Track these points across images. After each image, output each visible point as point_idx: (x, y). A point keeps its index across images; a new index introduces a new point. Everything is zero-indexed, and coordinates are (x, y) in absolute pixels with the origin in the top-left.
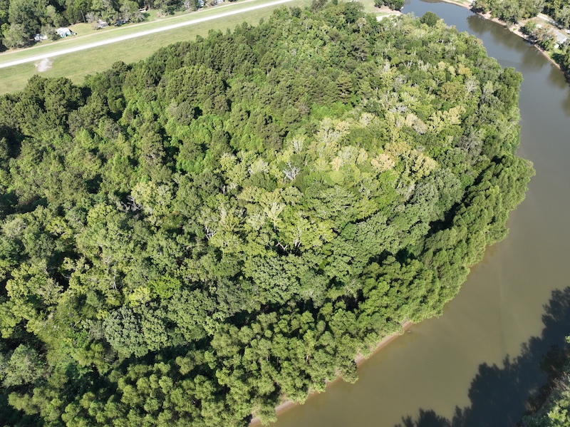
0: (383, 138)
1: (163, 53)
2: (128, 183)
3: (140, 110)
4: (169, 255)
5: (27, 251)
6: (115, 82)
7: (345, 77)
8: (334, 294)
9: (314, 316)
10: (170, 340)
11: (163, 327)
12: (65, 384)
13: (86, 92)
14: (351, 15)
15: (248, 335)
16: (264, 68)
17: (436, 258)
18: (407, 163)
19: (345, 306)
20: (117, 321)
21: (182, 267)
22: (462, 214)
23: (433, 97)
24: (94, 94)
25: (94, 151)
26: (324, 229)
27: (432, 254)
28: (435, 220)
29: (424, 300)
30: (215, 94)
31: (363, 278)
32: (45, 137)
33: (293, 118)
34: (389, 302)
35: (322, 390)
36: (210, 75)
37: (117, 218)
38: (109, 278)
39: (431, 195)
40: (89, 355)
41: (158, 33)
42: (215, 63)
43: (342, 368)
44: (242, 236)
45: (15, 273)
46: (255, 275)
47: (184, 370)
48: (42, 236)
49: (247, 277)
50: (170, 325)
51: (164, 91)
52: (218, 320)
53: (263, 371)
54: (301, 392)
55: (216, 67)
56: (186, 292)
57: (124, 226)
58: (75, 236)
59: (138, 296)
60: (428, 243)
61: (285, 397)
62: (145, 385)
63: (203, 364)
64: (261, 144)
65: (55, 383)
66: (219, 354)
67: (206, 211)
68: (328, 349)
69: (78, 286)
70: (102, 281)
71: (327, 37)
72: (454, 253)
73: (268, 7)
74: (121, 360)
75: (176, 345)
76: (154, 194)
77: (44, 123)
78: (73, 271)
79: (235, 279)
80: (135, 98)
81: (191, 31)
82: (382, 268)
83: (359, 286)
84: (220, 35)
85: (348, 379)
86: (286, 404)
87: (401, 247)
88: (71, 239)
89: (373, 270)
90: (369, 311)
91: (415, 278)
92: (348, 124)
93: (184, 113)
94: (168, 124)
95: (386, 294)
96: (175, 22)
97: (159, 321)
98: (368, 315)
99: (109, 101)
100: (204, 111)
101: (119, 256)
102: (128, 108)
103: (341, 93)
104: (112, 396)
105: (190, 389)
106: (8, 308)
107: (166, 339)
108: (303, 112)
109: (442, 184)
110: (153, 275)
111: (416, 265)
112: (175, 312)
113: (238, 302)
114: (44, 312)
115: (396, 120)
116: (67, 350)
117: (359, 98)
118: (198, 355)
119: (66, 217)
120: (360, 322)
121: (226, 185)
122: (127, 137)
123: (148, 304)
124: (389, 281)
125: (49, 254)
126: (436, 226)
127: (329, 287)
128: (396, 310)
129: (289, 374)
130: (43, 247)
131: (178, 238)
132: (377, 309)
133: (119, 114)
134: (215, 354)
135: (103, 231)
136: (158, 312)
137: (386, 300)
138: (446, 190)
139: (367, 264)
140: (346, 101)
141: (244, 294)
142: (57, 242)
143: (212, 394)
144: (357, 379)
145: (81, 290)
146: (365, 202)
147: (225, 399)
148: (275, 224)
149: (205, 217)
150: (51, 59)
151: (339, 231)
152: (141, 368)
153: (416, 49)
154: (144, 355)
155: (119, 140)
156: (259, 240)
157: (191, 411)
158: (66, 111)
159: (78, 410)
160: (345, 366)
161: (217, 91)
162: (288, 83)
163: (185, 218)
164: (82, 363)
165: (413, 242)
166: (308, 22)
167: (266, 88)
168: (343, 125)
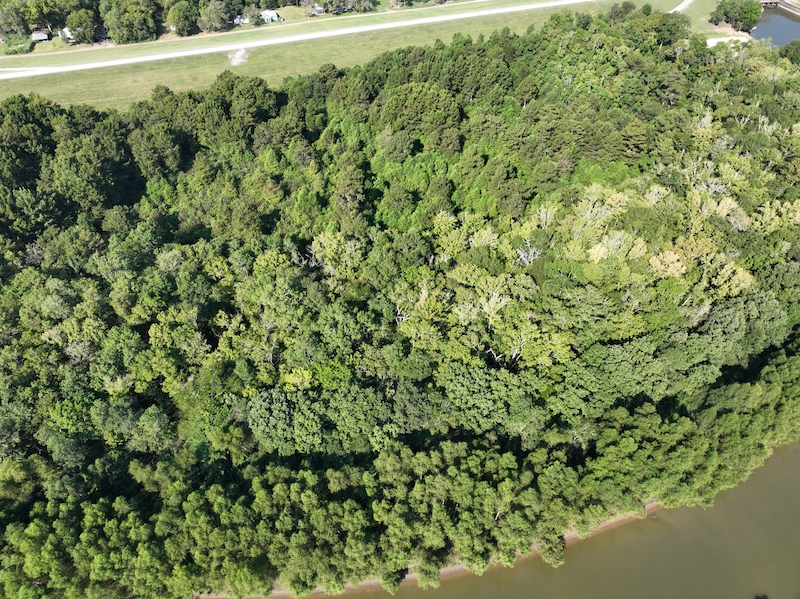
0: (675, 229)
1: (387, 59)
2: (311, 227)
3: (343, 132)
4: (344, 335)
5: (179, 292)
6: (319, 91)
7: (636, 128)
8: (553, 438)
9: (519, 461)
10: (324, 444)
11: (319, 425)
12: (193, 466)
13: (282, 99)
14: (667, 33)
15: (424, 465)
16: (520, 97)
17: (720, 421)
18: (706, 271)
19: (565, 459)
20: (265, 404)
21: (357, 354)
22: (777, 366)
23: (772, 176)
24: (291, 103)
25: (277, 178)
26: (559, 344)
27: (715, 413)
28: (733, 364)
29: (688, 477)
30: (446, 126)
31: (602, 425)
32: (223, 151)
33: (547, 176)
34: (632, 469)
35: (509, 564)
36: (443, 98)
37: (289, 272)
38: (265, 348)
39: (733, 326)
40: (225, 438)
41: (387, 30)
42: (454, 82)
43: (543, 542)
44: (443, 329)
45: (161, 317)
46: (450, 386)
47: (334, 487)
48: (199, 277)
49: (438, 385)
50: (328, 426)
51: (379, 111)
52: (388, 434)
53: (434, 517)
54: (479, 559)
55: (455, 88)
56: (355, 388)
57: (297, 285)
58: (236, 285)
59: (296, 379)
60: (712, 396)
61: (457, 559)
62: (282, 493)
63: (359, 487)
64: (495, 205)
65: (182, 462)
66: (382, 479)
67: (402, 286)
68: (528, 512)
69: (228, 349)
70: (257, 349)
71: (622, 64)
72: (751, 422)
73: (544, 9)
74: (260, 454)
75: (330, 453)
76: (340, 250)
77: (226, 133)
78: (225, 329)
79: (421, 385)
80: (340, 115)
81: (431, 31)
82: (631, 419)
83: (593, 434)
84: (468, 42)
85: (549, 560)
86: (456, 568)
87: (669, 393)
88: (230, 288)
89: (618, 418)
90: (599, 474)
91: (680, 443)
92: (626, 198)
93: (399, 146)
94: (375, 157)
95: (630, 456)
96: (412, 17)
97: (316, 418)
98: (597, 479)
99: (308, 115)
100: (426, 147)
101: (283, 322)
102: (329, 128)
103: (626, 149)
104: (243, 497)
105: (336, 514)
106: (147, 358)
107: (320, 441)
108: (563, 170)
109: (755, 313)
110: (320, 356)
111: (686, 425)
112: (337, 410)
113: (420, 417)
114: (184, 372)
115: (702, 203)
116: (201, 425)
117: (651, 161)
118: (354, 473)
119: (230, 259)
120: (583, 486)
121: (435, 254)
122: (321, 167)
123: (306, 392)
124: (639, 439)
125: (202, 301)
126: (733, 375)
127: (548, 426)
128: (641, 481)
129: (468, 530)
130: (198, 292)
131: (359, 315)
132: (612, 474)
133: (317, 134)
134: (377, 477)
135: (270, 287)
136: (316, 406)
137: (628, 465)
138: (759, 324)
139: (611, 407)
140: (631, 161)
141: (429, 408)
142: (214, 289)
143: (364, 529)
144: (561, 563)
145: (231, 355)
146: (628, 316)
147: (377, 540)
148: (491, 322)
149: (398, 293)
150: (248, 50)
151: (580, 350)
152: (283, 472)
153: (761, 97)
154: (289, 455)
155: (310, 170)
156: (464, 339)
157: (331, 542)
158: (253, 121)
159: (201, 502)
160: (548, 541)
161: (449, 121)
162: (551, 125)
163: (373, 290)
164: (216, 446)
165: (689, 389)
166: (598, 38)
167: (518, 127)
168: (619, 199)
